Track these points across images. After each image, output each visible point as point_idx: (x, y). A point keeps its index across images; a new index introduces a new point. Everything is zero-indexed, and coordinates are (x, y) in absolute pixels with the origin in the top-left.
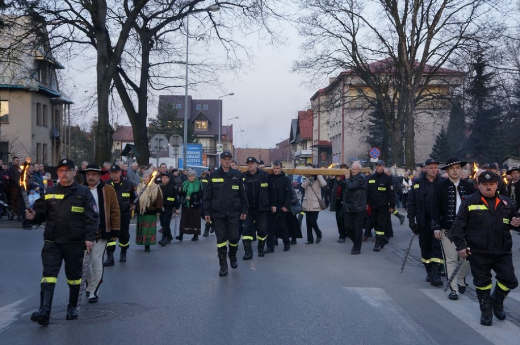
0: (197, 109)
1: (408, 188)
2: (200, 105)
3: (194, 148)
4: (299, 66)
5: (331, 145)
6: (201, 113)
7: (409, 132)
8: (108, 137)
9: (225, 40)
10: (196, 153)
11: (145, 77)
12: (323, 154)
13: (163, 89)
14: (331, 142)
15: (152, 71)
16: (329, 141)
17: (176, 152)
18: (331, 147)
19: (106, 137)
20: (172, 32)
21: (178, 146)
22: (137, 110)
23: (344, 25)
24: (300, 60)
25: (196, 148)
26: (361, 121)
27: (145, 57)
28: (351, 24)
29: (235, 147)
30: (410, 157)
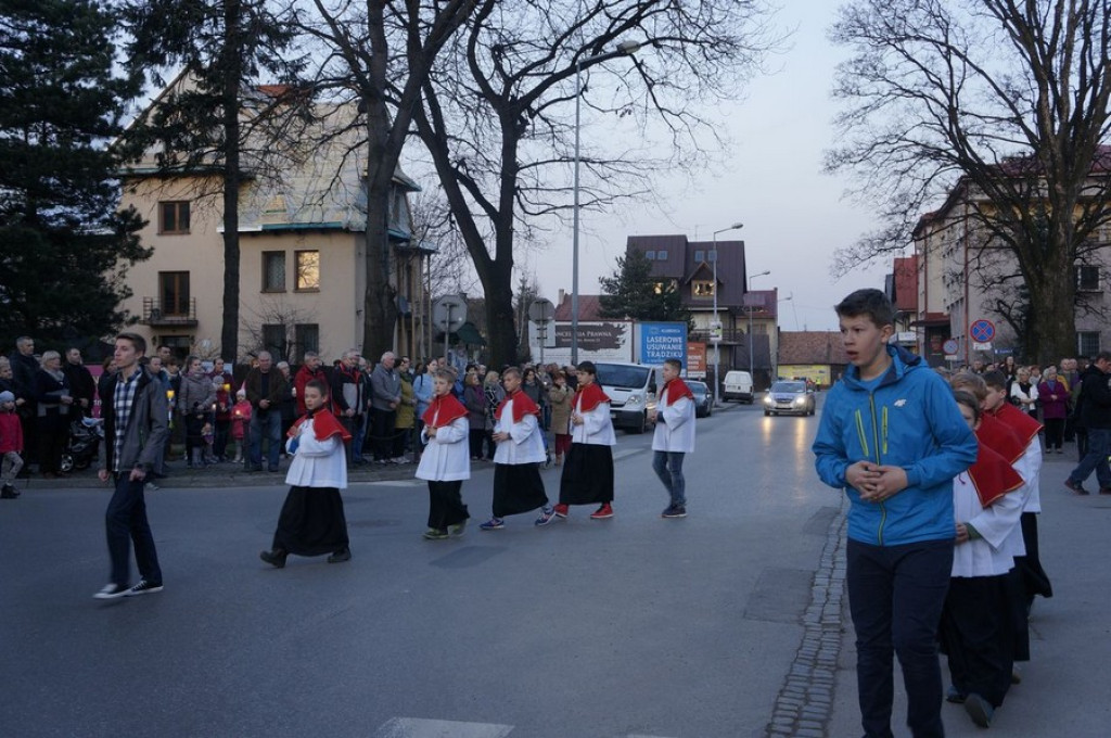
0: (697, 260)
1: (1028, 404)
2: (703, 252)
3: (669, 331)
4: (837, 160)
5: (949, 321)
6: (704, 267)
7: (1062, 285)
8: (385, 304)
9: (670, 112)
10: (675, 340)
11: (509, 189)
12: (935, 338)
13: (543, 212)
14: (949, 315)
15: (524, 178)
16: (946, 313)
17: (542, 334)
18: (949, 326)
19: (381, 307)
20: (566, 102)
21: (545, 321)
22: (493, 256)
23: (925, 70)
24: (839, 147)
25: (675, 331)
26: (978, 268)
27: (509, 150)
28: (946, 68)
29: (782, 330)
30: (1064, 338)
